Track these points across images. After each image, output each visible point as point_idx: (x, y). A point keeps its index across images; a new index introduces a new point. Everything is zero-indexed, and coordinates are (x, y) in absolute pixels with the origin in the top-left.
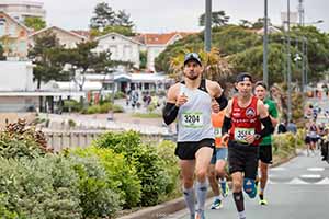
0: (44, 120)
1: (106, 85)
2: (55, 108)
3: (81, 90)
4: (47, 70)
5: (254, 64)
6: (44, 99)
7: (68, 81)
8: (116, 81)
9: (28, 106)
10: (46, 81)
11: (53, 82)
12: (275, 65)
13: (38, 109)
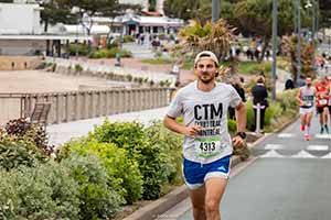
0: (50, 64)
1: (114, 28)
2: (62, 51)
3: (89, 34)
4: (55, 13)
5: (265, 11)
6: (51, 43)
7: (75, 24)
8: (125, 23)
9: (35, 49)
10: (54, 23)
11: (61, 24)
12: (285, 12)
13: (45, 53)
